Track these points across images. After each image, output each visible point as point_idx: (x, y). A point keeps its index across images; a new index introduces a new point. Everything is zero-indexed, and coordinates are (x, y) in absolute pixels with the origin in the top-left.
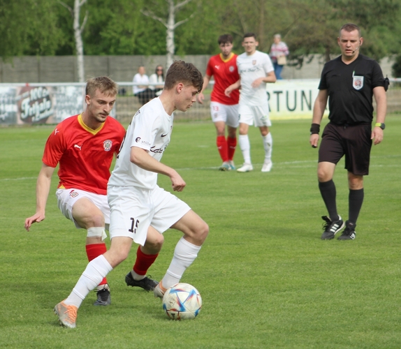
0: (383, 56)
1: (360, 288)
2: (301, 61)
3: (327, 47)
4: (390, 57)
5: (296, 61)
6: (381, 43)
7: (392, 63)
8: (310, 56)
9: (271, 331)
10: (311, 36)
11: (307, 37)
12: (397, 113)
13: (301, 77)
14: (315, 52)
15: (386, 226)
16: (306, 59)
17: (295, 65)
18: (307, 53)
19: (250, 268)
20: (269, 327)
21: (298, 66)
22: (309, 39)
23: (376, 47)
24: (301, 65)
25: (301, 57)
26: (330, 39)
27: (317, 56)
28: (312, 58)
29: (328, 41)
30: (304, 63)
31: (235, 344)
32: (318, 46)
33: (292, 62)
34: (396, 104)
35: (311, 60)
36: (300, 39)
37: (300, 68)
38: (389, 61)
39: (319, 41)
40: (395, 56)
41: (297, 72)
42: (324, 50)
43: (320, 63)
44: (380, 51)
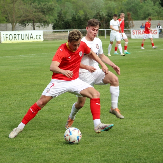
0: (50, 23)
1: (40, 93)
2: (26, 25)
3: (33, 21)
4: (52, 24)
5: (24, 25)
6: (49, 20)
7: (52, 25)
8: (28, 23)
9: (13, 107)
10: (29, 18)
11: (27, 18)
12: (54, 40)
13: (26, 30)
14: (30, 22)
15: (49, 74)
16: (27, 24)
17: (24, 26)
18: (27, 23)
19: (8, 88)
20: (13, 105)
21: (25, 26)
22: (28, 18)
23: (48, 21)
24: (26, 26)
25: (26, 24)
26: (34, 18)
27: (30, 23)
28: (29, 24)
29: (34, 19)
30: (27, 26)
31: (2, 111)
32: (31, 21)
33: (23, 25)
34: (54, 37)
35: (28, 25)
36: (25, 19)
37: (25, 27)
38: (51, 25)
39: (31, 19)
40: (53, 23)
41: (25, 28)
42: (33, 22)
43: (31, 25)
44: (49, 22)
